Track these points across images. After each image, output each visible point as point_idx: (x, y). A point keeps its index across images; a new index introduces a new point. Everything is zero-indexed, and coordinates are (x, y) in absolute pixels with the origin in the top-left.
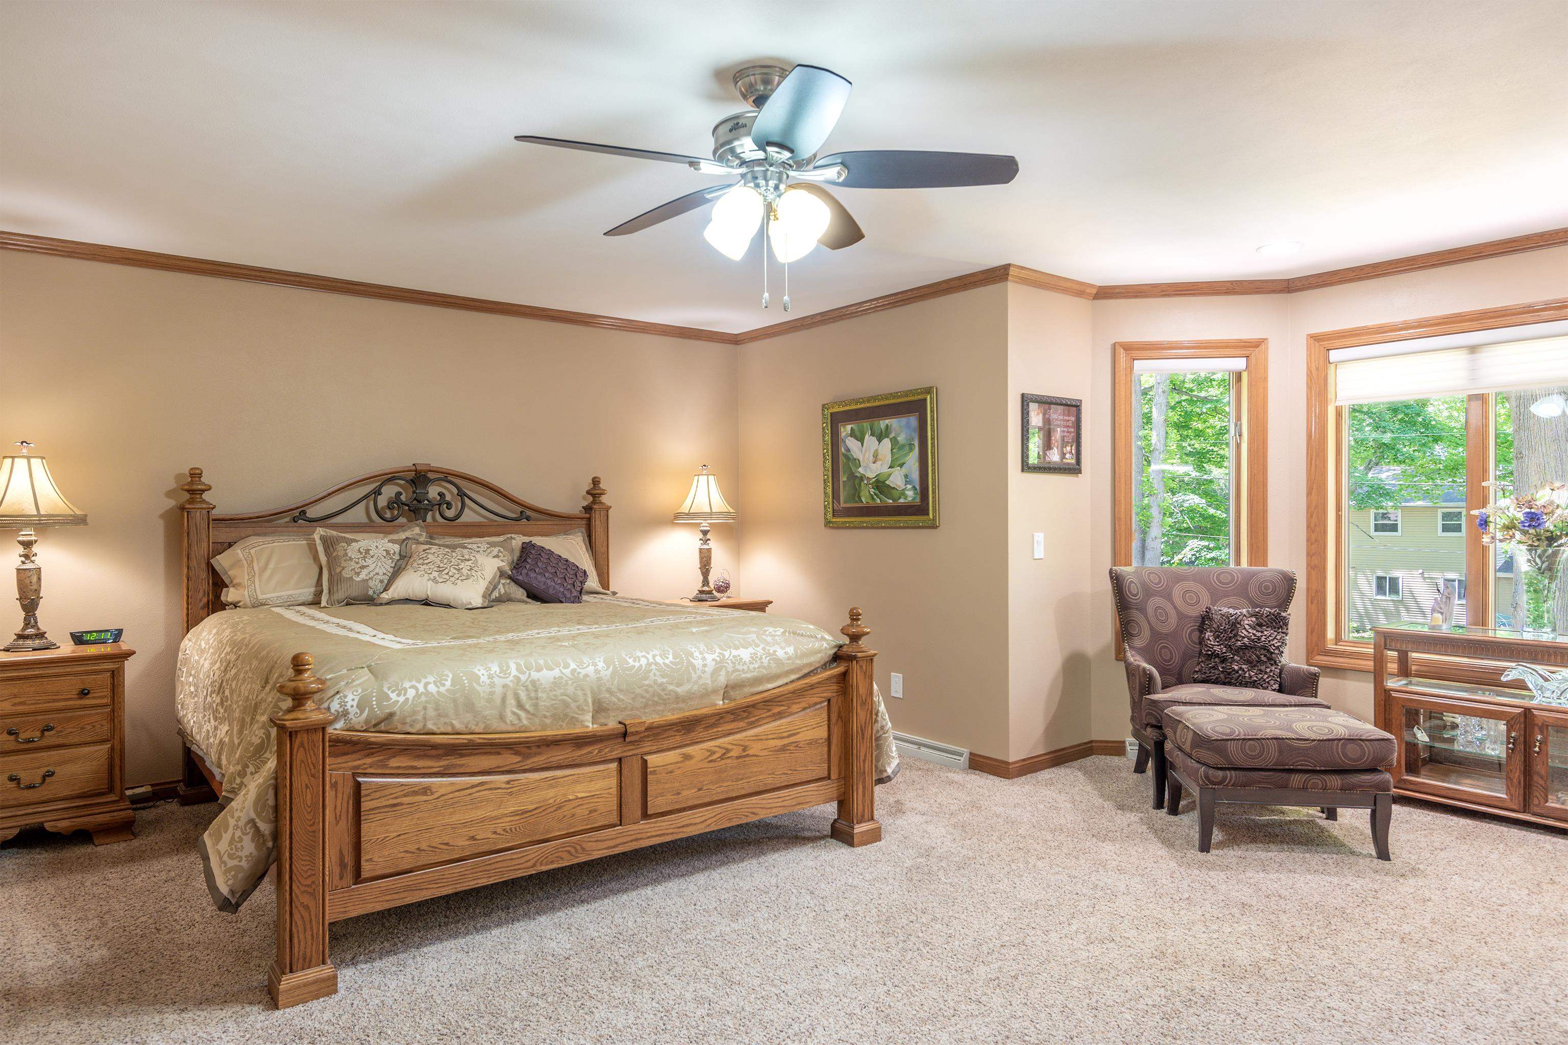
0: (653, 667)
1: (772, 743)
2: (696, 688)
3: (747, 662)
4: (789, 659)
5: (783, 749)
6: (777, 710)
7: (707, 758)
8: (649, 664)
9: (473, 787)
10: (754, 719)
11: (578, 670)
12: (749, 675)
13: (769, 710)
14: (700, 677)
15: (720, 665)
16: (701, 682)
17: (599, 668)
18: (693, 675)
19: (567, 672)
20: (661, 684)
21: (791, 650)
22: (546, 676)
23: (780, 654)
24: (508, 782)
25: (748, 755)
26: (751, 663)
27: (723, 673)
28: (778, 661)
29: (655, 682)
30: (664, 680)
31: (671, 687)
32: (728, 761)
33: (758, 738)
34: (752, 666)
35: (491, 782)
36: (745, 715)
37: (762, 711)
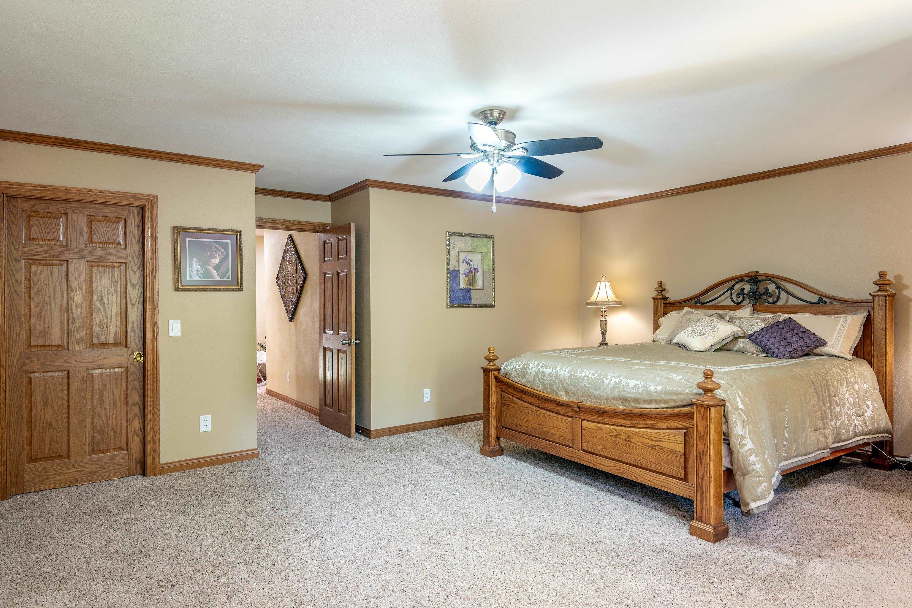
0: (586, 378)
1: (646, 441)
2: (602, 394)
3: (631, 388)
4: (656, 392)
5: (653, 447)
6: (649, 422)
7: (609, 433)
8: (585, 376)
9: (527, 407)
10: (635, 422)
11: (558, 371)
12: (630, 395)
13: (644, 420)
14: (605, 389)
15: (616, 386)
16: (605, 392)
17: (566, 373)
18: (602, 387)
19: (554, 371)
20: (587, 387)
21: (659, 388)
22: (547, 371)
23: (652, 388)
24: (536, 410)
25: (630, 441)
26: (632, 388)
27: (617, 390)
28: (649, 393)
29: (585, 385)
30: (589, 386)
31: (592, 390)
32: (620, 440)
33: (636, 434)
34: (632, 391)
35: (531, 408)
36: (630, 418)
37: (640, 420)
